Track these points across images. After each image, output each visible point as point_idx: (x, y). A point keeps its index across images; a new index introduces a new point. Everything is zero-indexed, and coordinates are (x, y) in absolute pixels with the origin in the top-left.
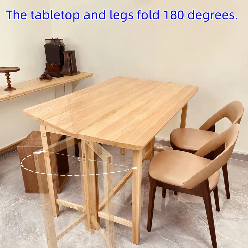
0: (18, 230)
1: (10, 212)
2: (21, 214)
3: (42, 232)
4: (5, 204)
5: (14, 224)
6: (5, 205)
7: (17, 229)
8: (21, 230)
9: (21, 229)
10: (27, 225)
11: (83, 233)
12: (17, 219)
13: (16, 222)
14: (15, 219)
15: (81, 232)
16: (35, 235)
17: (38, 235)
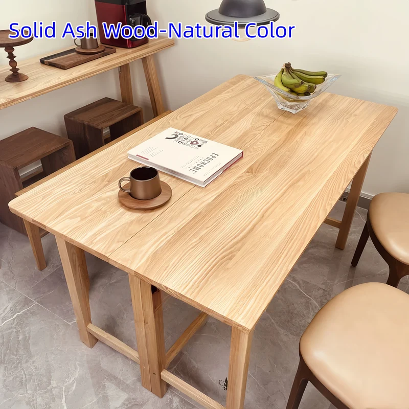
0: (18, 379)
1: (11, 332)
2: (29, 339)
3: (61, 388)
4: (4, 311)
5: (14, 363)
6: (4, 314)
7: (17, 377)
8: (24, 379)
9: (24, 376)
10: (36, 368)
11: (136, 403)
12: (21, 352)
13: (18, 359)
14: (17, 351)
15: (133, 399)
16: (47, 395)
17: (53, 395)
